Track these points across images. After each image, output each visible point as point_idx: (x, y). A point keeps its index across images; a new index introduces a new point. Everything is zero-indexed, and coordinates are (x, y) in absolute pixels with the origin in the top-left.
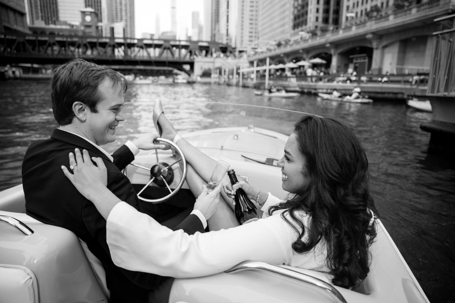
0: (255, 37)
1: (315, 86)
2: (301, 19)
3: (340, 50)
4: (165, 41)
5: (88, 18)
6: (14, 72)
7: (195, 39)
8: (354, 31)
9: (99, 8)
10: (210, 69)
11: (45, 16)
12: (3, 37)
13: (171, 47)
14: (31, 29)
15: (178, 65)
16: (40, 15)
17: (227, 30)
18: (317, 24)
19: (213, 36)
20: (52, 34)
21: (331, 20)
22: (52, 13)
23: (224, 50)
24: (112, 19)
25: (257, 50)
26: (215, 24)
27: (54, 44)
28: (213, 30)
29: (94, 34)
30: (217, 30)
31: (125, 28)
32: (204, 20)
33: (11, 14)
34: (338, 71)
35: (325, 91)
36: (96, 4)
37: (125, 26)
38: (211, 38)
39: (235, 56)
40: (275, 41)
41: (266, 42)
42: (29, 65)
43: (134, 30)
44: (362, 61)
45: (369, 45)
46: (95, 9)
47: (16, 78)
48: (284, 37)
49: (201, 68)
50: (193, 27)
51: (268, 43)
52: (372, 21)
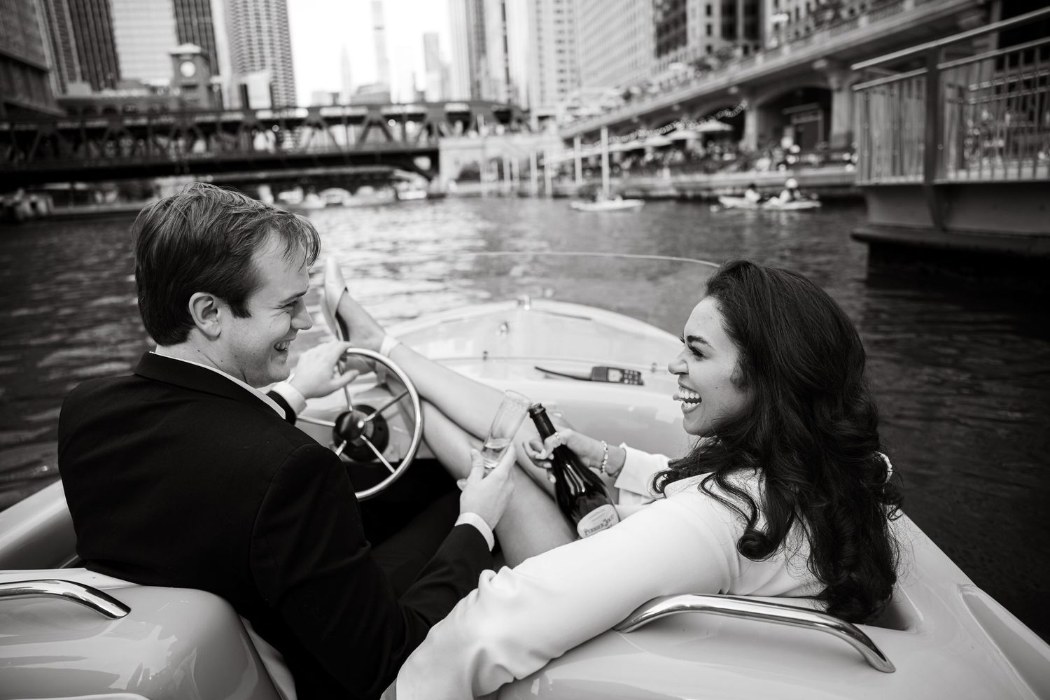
0: (572, 81)
1: (708, 182)
2: (673, 33)
3: (760, 100)
4: (371, 107)
5: (188, 69)
6: (34, 205)
7: (433, 97)
8: (788, 56)
9: (211, 43)
10: (475, 164)
11: (89, 71)
12: (6, 127)
13: (383, 121)
14: (62, 103)
15: (404, 159)
16: (78, 69)
17: (507, 70)
18: (709, 41)
19: (476, 86)
20: (110, 110)
21: (740, 29)
22: (106, 63)
23: (505, 116)
24: (242, 67)
25: (578, 113)
26: (479, 58)
27: (121, 134)
28: (475, 71)
29: (205, 104)
30: (483, 73)
31: (275, 83)
32: (452, 51)
33: (16, 75)
34: (759, 146)
35: (729, 191)
36: (203, 35)
37: (272, 80)
38: (472, 90)
39: (529, 129)
40: (618, 87)
41: (597, 90)
42: (65, 186)
43: (293, 87)
44: (811, 119)
45: (821, 84)
46: (202, 46)
47: (38, 218)
48: (637, 78)
49: (457, 163)
50: (428, 69)
51: (600, 95)
52: (823, 30)
